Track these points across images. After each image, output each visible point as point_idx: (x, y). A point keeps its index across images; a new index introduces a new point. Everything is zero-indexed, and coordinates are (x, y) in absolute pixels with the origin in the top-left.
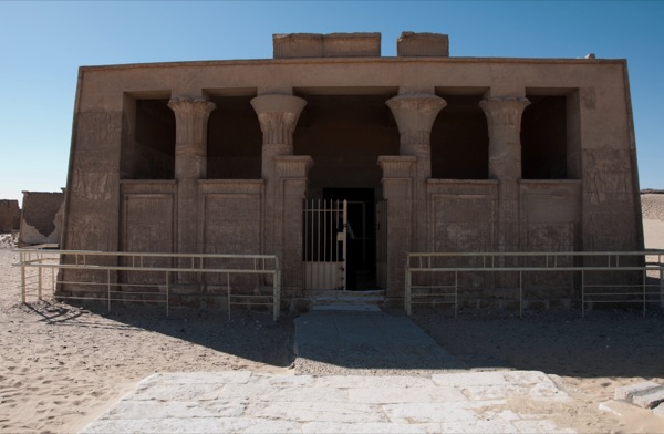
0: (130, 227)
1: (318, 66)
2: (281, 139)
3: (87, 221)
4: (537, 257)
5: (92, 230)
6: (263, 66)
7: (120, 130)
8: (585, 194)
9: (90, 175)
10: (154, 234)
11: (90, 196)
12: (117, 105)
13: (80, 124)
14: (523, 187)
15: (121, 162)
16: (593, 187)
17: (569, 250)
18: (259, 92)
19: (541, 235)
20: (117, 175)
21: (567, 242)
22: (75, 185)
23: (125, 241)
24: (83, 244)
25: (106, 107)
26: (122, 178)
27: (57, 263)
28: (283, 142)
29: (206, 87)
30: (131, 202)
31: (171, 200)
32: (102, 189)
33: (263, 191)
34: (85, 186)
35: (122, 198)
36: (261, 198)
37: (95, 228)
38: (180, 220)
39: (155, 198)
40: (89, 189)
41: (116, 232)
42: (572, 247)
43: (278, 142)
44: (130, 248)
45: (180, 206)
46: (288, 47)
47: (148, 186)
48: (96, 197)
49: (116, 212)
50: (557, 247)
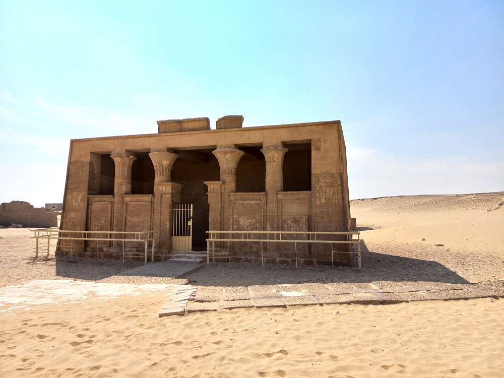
0: (92, 219)
1: (178, 136)
2: (162, 174)
3: (72, 216)
4: (287, 234)
5: (74, 220)
6: (153, 138)
7: (88, 171)
8: (313, 199)
9: (74, 193)
10: (103, 222)
11: (74, 204)
12: (87, 159)
13: (71, 168)
14: (280, 196)
15: (88, 187)
16: (318, 195)
17: (305, 231)
18: (151, 151)
19: (289, 222)
20: (87, 193)
21: (304, 226)
22: (67, 198)
23: (89, 226)
24: (70, 227)
25: (82, 159)
26: (88, 195)
27: (57, 237)
28: (163, 175)
29: (127, 149)
30: (93, 206)
31: (111, 205)
32: (79, 200)
33: (153, 201)
34: (72, 199)
35: (89, 204)
36: (151, 204)
37: (75, 220)
38: (115, 215)
39: (104, 204)
40: (74, 200)
41: (85, 221)
42: (307, 229)
43: (160, 176)
44: (91, 229)
45: (115, 208)
46: (165, 126)
47: (101, 198)
48: (76, 204)
49: (85, 212)
50: (298, 229)
